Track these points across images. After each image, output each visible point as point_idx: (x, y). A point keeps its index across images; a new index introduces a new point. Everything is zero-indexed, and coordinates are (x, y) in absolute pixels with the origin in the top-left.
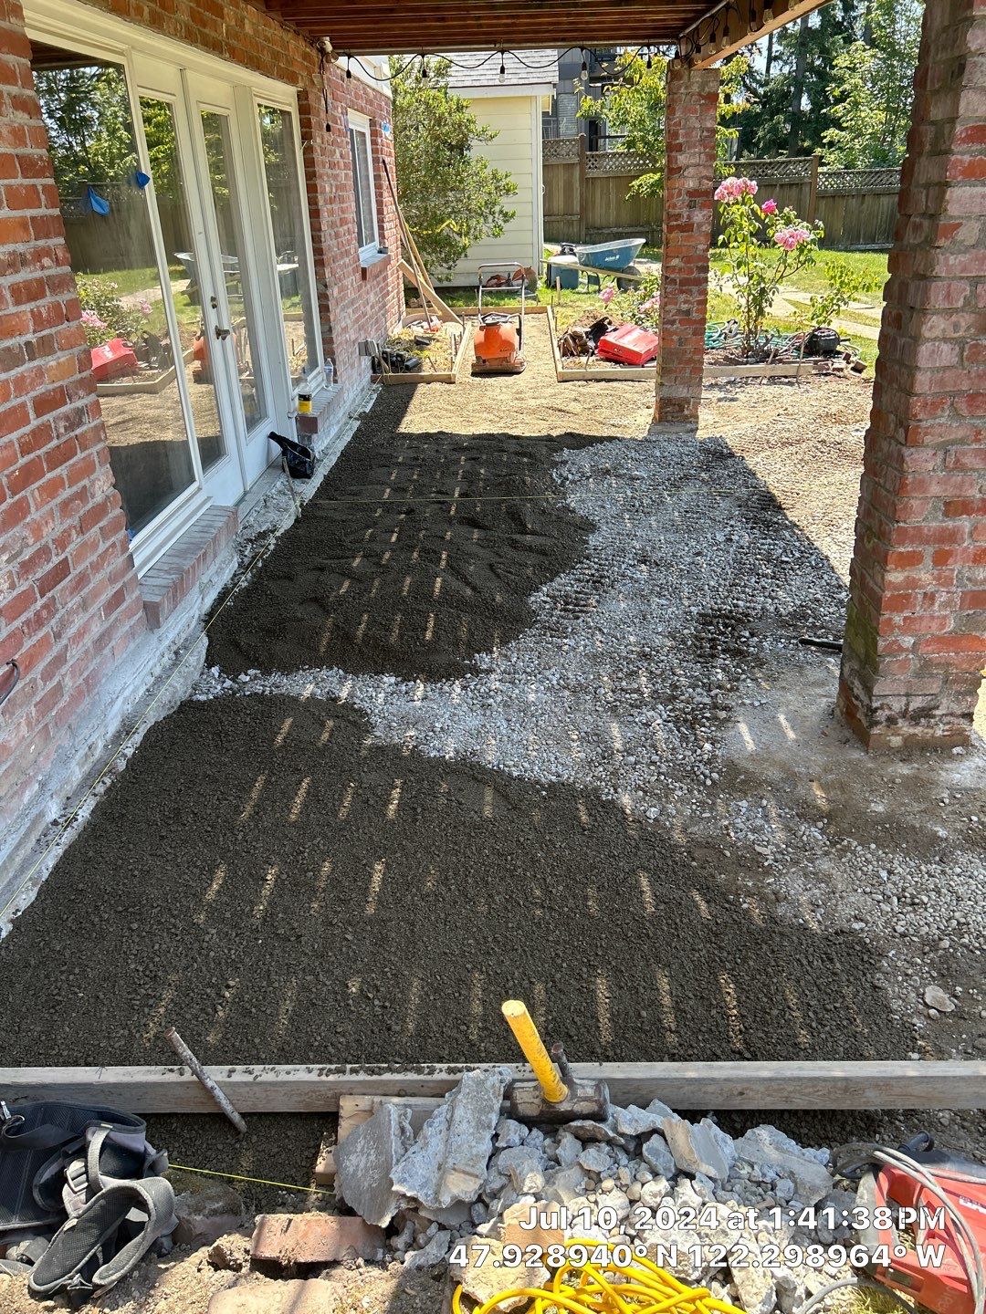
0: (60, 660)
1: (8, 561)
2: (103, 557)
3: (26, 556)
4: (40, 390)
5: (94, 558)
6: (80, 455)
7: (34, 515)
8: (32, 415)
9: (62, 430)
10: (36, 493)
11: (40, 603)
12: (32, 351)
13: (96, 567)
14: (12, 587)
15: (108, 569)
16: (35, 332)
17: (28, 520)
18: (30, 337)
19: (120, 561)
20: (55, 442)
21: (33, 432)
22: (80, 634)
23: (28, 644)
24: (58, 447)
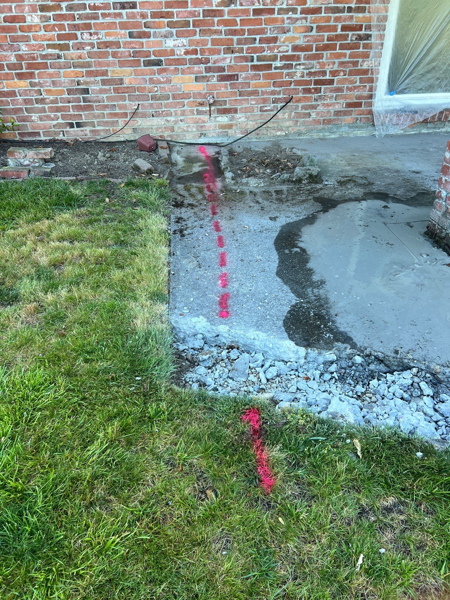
0: (314, 107)
1: (304, 69)
2: (355, 88)
3: (313, 70)
4: (347, 23)
5: (350, 86)
6: (361, 49)
7: (324, 60)
8: (339, 30)
9: (354, 39)
10: (329, 55)
11: (312, 86)
12: (350, 10)
13: (349, 89)
14: (303, 76)
15: (356, 93)
16: (356, 4)
17: (321, 61)
18: (353, 6)
19: (366, 93)
20: (349, 42)
21: (337, 36)
22: (328, 105)
23: (301, 95)
24: (349, 44)
